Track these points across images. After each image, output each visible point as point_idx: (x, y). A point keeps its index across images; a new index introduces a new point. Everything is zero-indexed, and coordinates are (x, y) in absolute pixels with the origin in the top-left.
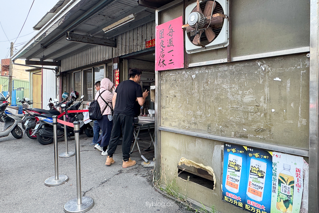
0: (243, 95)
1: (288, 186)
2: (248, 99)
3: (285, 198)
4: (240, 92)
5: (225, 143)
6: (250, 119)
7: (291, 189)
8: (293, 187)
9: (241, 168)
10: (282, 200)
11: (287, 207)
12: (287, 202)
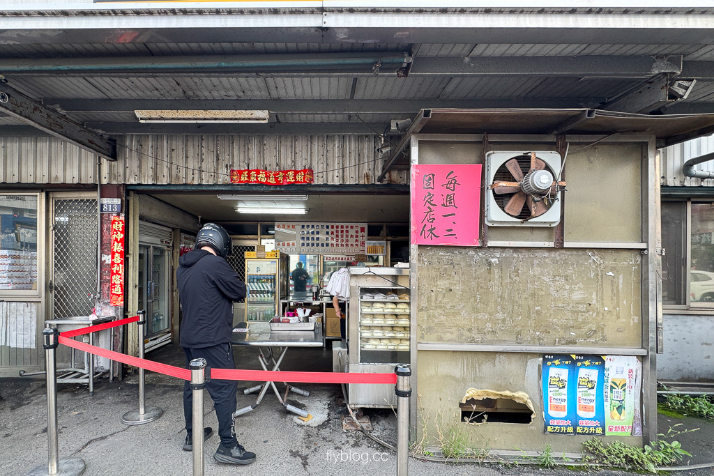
0: (571, 291)
1: (620, 390)
2: (577, 296)
3: (618, 404)
4: (567, 287)
5: (543, 355)
6: (580, 320)
7: (623, 393)
8: (624, 390)
9: (566, 383)
10: (615, 408)
11: (620, 413)
12: (620, 408)
